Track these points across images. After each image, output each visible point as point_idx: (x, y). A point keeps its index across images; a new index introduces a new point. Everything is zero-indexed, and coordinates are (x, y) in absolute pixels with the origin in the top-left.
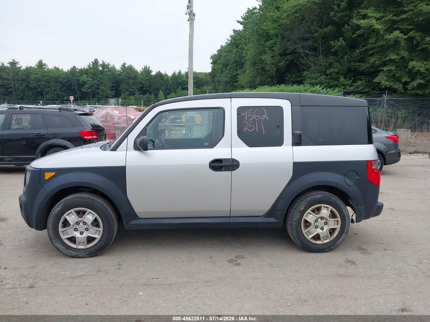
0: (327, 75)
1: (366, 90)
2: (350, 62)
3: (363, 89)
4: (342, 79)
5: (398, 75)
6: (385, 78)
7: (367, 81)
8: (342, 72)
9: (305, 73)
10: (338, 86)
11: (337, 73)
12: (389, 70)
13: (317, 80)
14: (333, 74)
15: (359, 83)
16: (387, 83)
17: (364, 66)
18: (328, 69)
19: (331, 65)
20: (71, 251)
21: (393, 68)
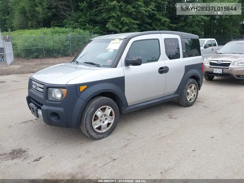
0: (78, 22)
1: (101, 31)
2: (90, 15)
3: (99, 31)
4: (87, 25)
5: (117, 24)
6: (111, 26)
7: (100, 26)
8: (87, 21)
9: (65, 21)
10: (86, 29)
11: (84, 22)
12: (113, 21)
13: (74, 25)
14: (82, 22)
15: (97, 27)
16: (113, 28)
17: (98, 18)
18: (79, 19)
19: (80, 17)
20: (99, 136)
21: (114, 20)
